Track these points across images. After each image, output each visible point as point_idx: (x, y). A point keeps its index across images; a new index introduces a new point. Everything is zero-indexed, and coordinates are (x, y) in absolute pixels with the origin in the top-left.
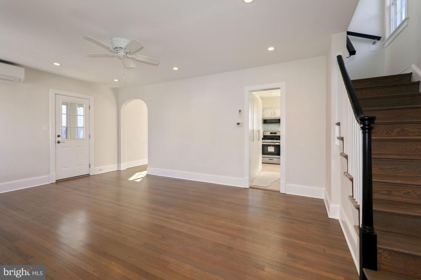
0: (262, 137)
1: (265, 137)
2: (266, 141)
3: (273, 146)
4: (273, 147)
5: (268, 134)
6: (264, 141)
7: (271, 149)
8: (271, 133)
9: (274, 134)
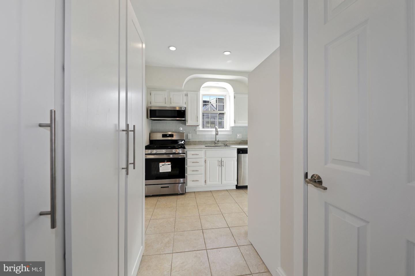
0: (146, 142)
1: (153, 144)
2: (154, 151)
3: (168, 160)
4: (170, 163)
5: (159, 137)
6: (149, 151)
7: (165, 168)
8: (164, 136)
9: (168, 137)
